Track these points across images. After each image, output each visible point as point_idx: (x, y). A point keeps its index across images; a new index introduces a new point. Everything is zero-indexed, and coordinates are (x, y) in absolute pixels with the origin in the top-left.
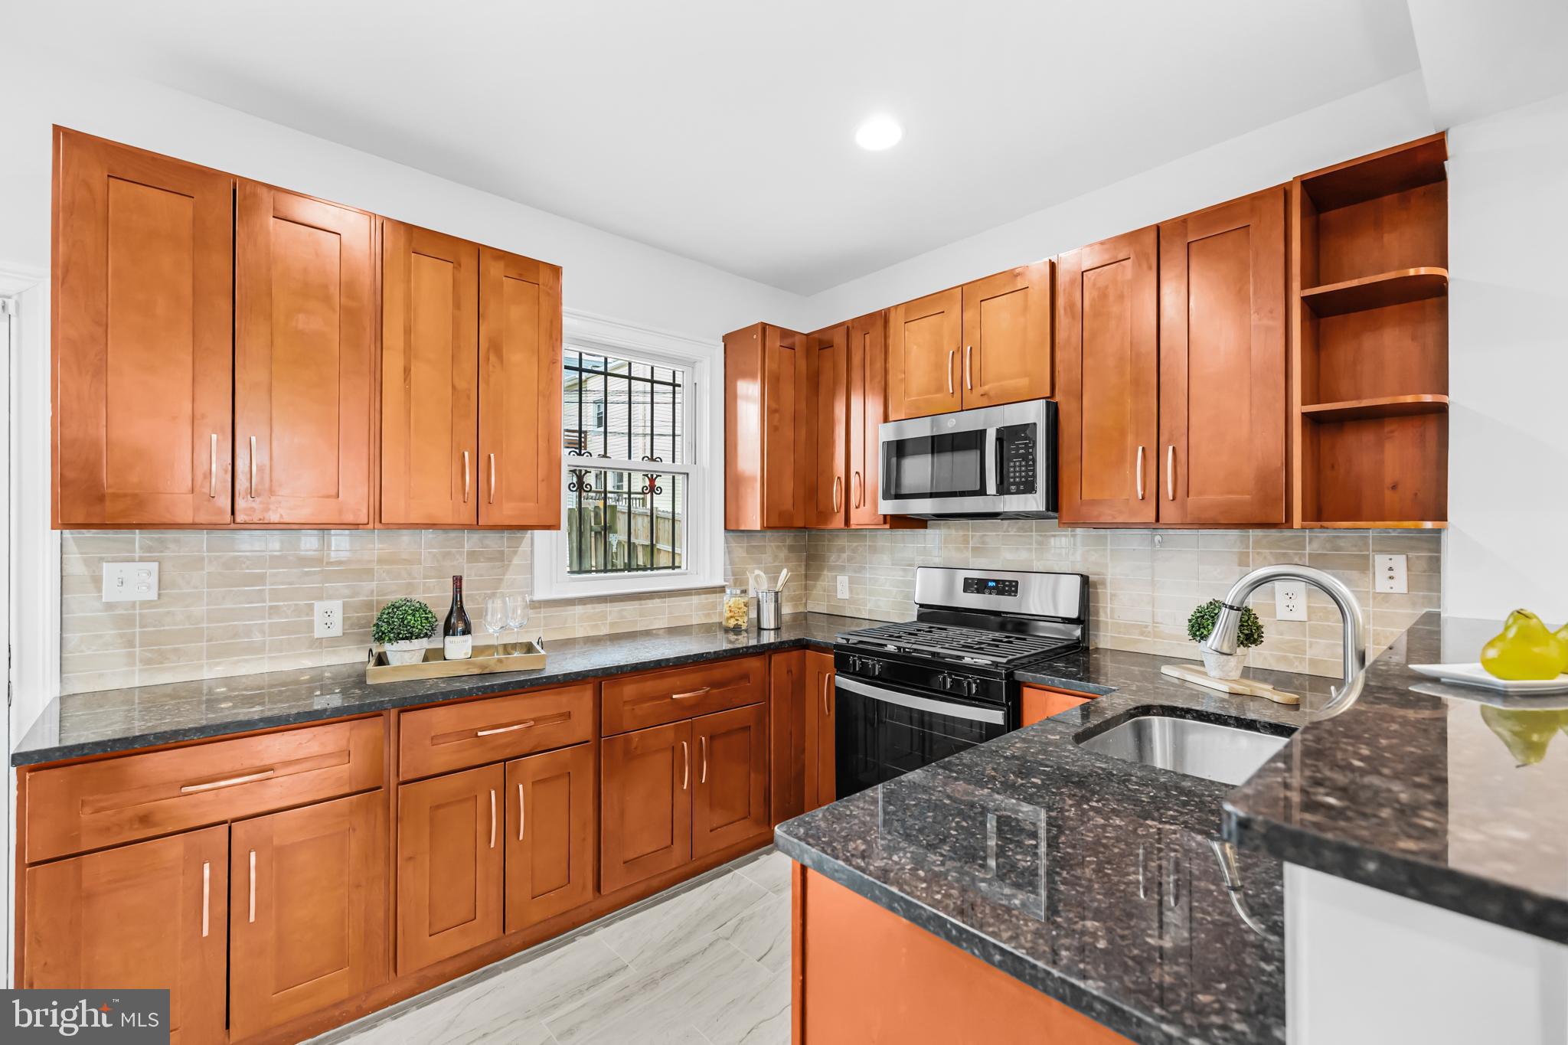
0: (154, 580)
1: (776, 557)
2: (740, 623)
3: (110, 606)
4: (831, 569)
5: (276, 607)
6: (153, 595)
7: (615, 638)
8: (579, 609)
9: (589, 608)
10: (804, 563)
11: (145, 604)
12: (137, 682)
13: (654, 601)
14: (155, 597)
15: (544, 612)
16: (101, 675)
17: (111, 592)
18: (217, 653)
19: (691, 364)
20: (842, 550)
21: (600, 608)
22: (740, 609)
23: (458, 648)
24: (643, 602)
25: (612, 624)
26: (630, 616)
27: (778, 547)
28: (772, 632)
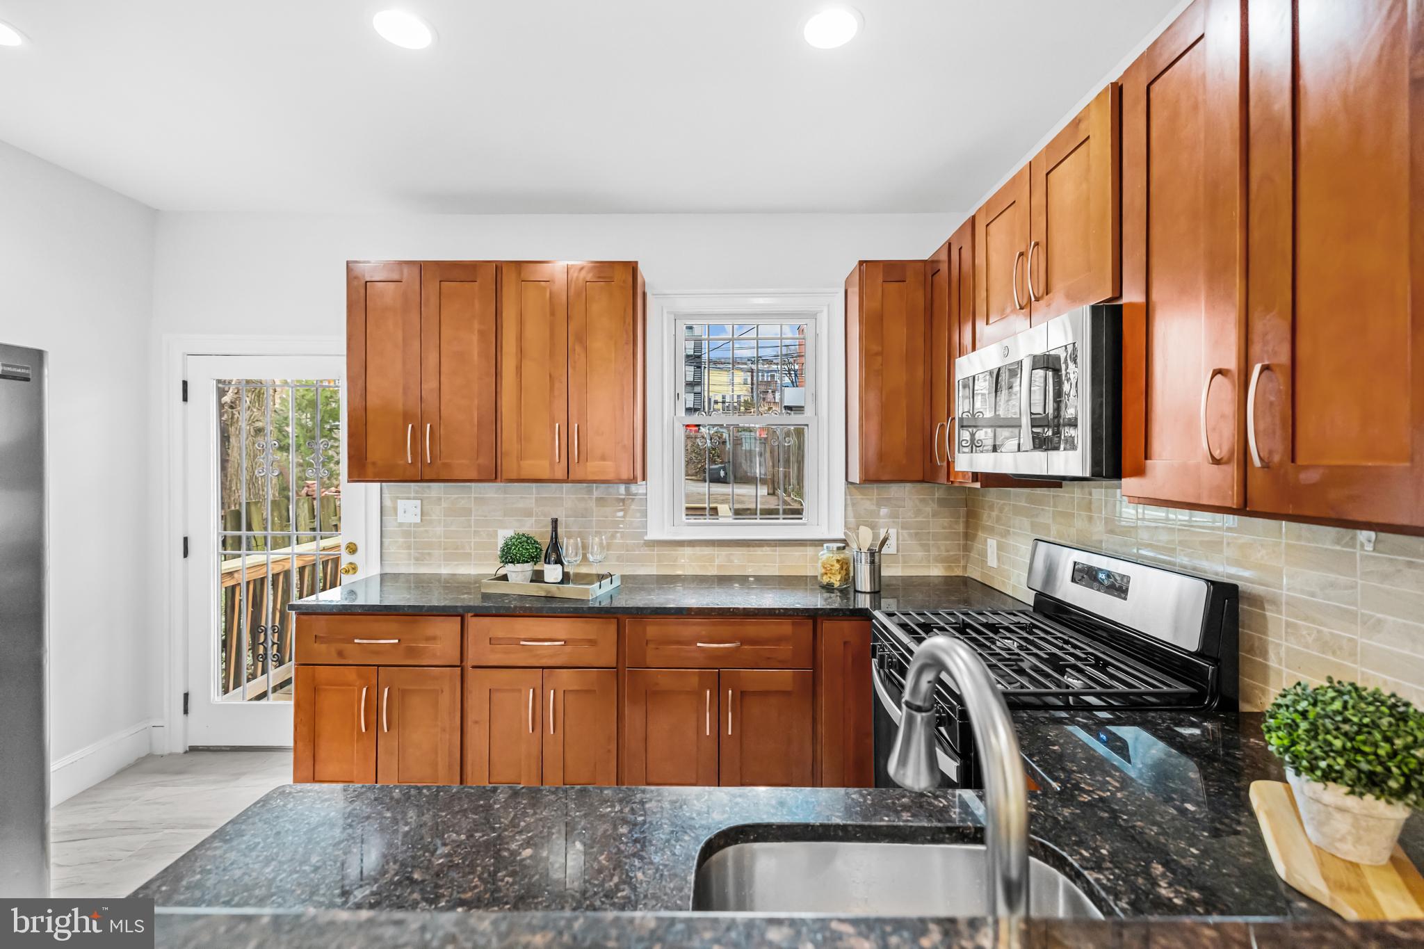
0: (418, 511)
1: (918, 512)
2: (832, 581)
3: (401, 525)
4: (985, 529)
5: (479, 531)
6: (418, 520)
7: (724, 581)
8: (688, 551)
9: (698, 551)
10: (962, 520)
11: (416, 525)
12: (412, 570)
13: (764, 549)
14: (419, 521)
15: (656, 551)
16: (398, 564)
17: (401, 518)
18: (449, 558)
19: (814, 316)
20: (991, 508)
21: (707, 551)
22: (832, 566)
23: (553, 573)
24: (751, 549)
25: (720, 567)
26: (738, 563)
27: (922, 500)
28: (868, 596)
